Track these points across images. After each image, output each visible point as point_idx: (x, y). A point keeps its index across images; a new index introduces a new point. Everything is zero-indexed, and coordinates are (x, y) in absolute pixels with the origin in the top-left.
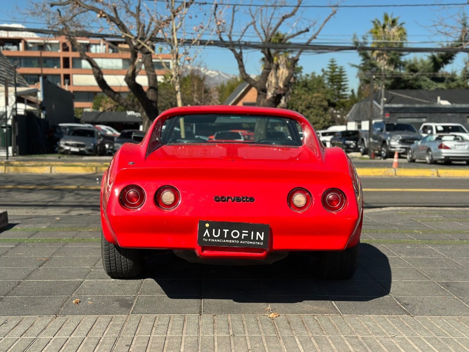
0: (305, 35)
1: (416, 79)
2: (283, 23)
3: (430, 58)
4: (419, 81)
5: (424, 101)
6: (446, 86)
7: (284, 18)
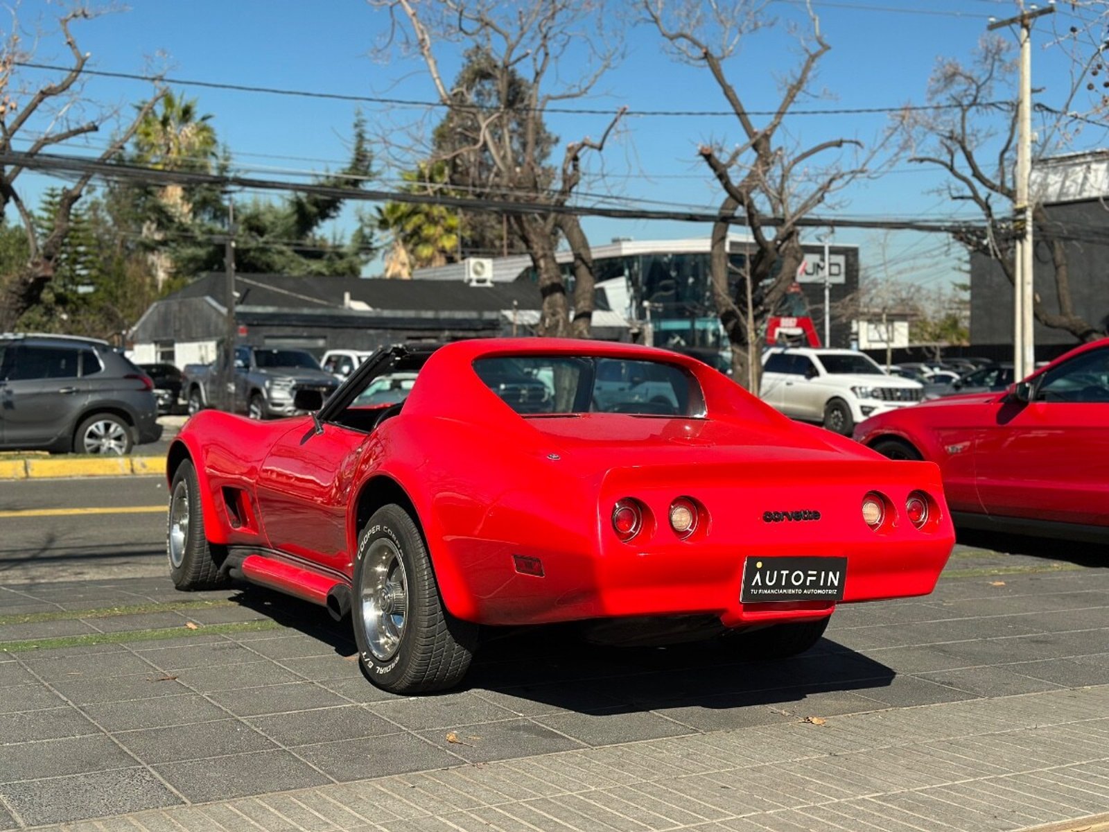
0: (86, 138)
1: (263, 250)
2: (41, 106)
3: (292, 203)
4: (270, 254)
5: (316, 300)
6: (328, 267)
7: (44, 94)
